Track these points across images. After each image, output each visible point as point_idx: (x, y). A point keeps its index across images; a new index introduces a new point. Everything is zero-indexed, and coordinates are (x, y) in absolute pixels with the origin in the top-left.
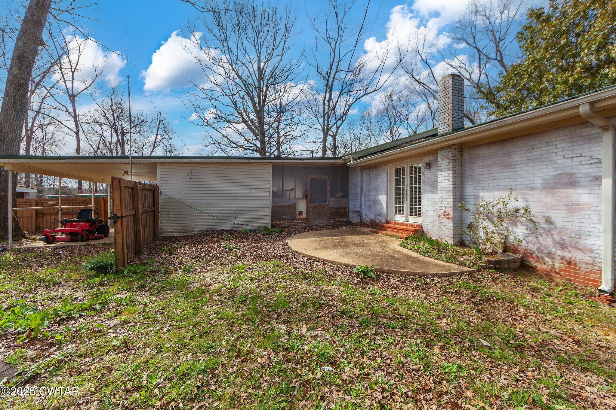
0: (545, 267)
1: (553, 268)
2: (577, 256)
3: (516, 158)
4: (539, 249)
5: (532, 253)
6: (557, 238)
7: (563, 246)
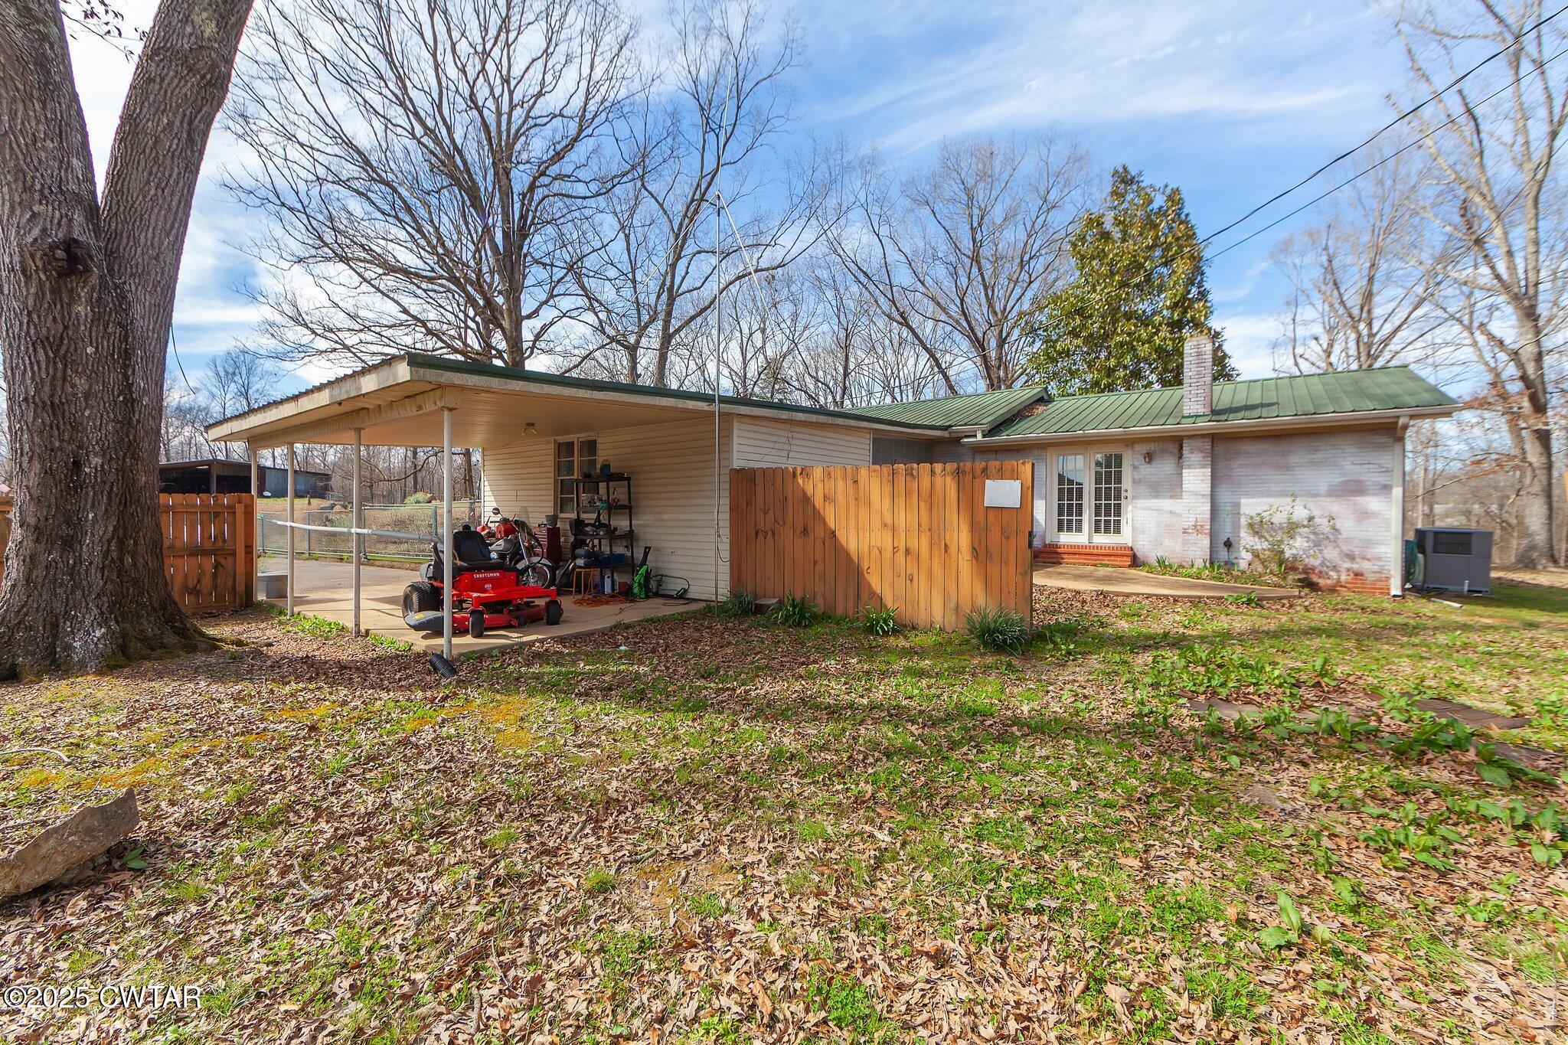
0: (1329, 582)
1: (1338, 581)
2: (1364, 566)
3: (1295, 459)
4: (1323, 564)
5: (1313, 569)
6: (1345, 549)
7: (1351, 557)
